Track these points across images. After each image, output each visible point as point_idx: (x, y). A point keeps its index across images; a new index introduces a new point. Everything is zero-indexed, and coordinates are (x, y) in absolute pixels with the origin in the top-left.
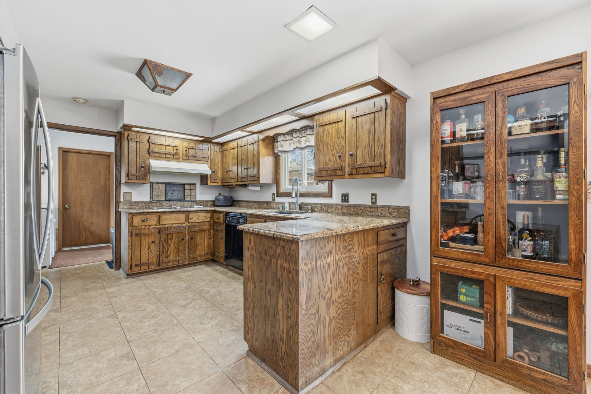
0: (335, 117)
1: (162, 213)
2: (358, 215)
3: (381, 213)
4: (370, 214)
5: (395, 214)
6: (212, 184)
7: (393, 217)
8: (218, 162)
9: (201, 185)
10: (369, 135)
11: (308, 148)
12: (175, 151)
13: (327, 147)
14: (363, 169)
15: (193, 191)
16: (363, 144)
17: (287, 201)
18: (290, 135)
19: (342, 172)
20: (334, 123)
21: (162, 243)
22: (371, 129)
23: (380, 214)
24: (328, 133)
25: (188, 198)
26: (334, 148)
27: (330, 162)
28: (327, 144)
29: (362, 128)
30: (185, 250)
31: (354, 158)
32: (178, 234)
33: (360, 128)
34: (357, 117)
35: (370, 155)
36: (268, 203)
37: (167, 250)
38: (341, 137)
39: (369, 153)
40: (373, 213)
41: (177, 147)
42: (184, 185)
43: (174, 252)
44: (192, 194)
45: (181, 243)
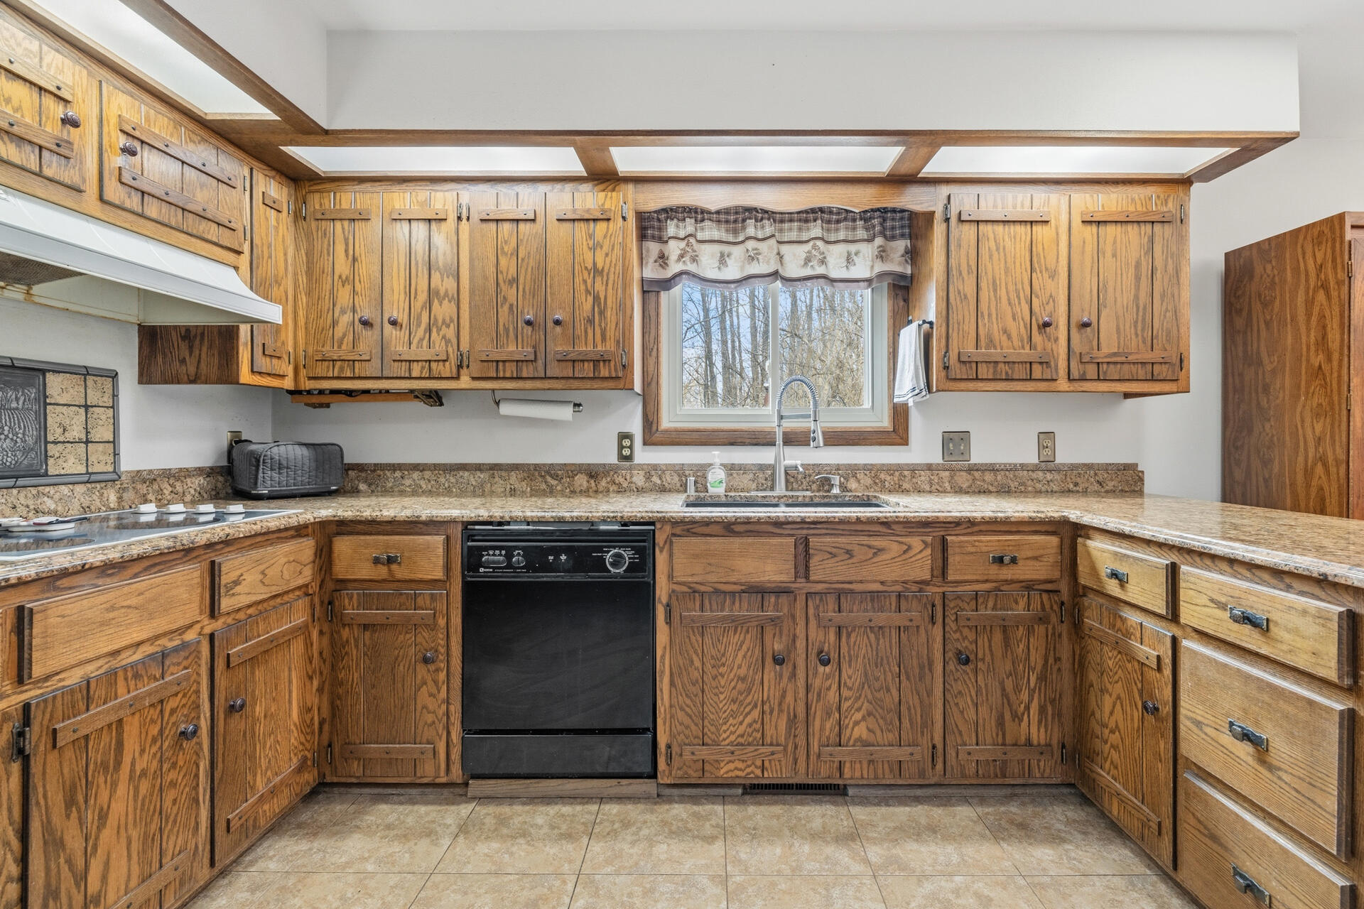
0: (1022, 206)
1: (33, 589)
2: (1008, 492)
3: (1076, 484)
4: (1043, 489)
5: (1110, 485)
6: (258, 380)
7: (1107, 492)
8: (286, 269)
9: (140, 382)
10: (1138, 278)
11: (822, 281)
12: (53, 129)
13: (995, 291)
14: (1119, 366)
15: (103, 415)
16: (1119, 300)
17: (717, 461)
18: (723, 226)
19: (1049, 370)
20: (1021, 222)
21: (48, 827)
22: (1144, 263)
23: (1071, 486)
24: (998, 249)
25: (72, 460)
26: (1018, 297)
27: (1004, 338)
28: (994, 281)
29: (1114, 255)
30: (196, 801)
31: (1091, 336)
32: (154, 713)
33: (1109, 254)
34: (1099, 222)
35: (1139, 332)
36: (593, 473)
37: (80, 863)
38: (1047, 269)
39: (1136, 327)
40: (1051, 484)
41: (66, 101)
42: (44, 372)
43: (135, 846)
44: (92, 437)
45: (174, 765)
